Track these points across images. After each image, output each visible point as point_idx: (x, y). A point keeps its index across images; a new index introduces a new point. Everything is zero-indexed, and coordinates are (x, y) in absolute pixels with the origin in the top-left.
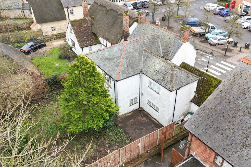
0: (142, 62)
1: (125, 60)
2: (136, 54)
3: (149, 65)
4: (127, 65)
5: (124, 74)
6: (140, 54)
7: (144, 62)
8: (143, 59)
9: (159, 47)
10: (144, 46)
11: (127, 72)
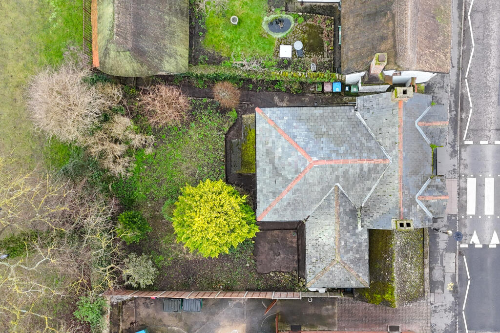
0: (317, 206)
1: (290, 193)
2: (318, 189)
3: (319, 221)
4: (289, 203)
5: (275, 213)
6: (323, 192)
7: (320, 207)
8: (323, 200)
9: (369, 189)
10: (341, 179)
11: (281, 213)
